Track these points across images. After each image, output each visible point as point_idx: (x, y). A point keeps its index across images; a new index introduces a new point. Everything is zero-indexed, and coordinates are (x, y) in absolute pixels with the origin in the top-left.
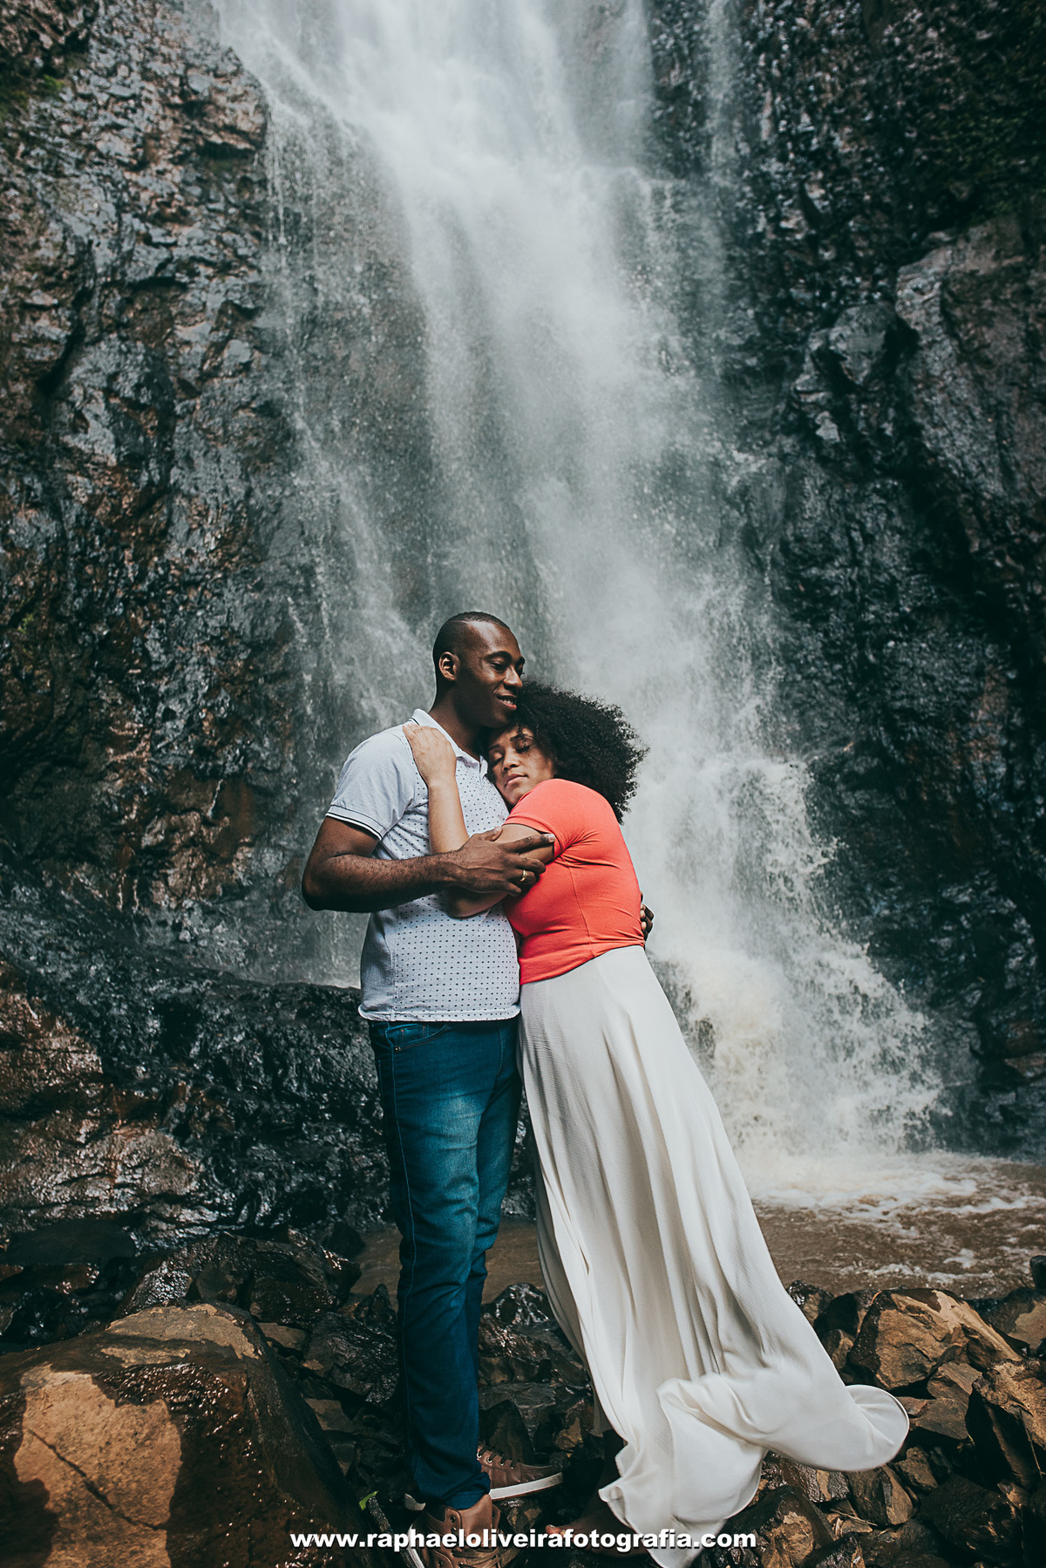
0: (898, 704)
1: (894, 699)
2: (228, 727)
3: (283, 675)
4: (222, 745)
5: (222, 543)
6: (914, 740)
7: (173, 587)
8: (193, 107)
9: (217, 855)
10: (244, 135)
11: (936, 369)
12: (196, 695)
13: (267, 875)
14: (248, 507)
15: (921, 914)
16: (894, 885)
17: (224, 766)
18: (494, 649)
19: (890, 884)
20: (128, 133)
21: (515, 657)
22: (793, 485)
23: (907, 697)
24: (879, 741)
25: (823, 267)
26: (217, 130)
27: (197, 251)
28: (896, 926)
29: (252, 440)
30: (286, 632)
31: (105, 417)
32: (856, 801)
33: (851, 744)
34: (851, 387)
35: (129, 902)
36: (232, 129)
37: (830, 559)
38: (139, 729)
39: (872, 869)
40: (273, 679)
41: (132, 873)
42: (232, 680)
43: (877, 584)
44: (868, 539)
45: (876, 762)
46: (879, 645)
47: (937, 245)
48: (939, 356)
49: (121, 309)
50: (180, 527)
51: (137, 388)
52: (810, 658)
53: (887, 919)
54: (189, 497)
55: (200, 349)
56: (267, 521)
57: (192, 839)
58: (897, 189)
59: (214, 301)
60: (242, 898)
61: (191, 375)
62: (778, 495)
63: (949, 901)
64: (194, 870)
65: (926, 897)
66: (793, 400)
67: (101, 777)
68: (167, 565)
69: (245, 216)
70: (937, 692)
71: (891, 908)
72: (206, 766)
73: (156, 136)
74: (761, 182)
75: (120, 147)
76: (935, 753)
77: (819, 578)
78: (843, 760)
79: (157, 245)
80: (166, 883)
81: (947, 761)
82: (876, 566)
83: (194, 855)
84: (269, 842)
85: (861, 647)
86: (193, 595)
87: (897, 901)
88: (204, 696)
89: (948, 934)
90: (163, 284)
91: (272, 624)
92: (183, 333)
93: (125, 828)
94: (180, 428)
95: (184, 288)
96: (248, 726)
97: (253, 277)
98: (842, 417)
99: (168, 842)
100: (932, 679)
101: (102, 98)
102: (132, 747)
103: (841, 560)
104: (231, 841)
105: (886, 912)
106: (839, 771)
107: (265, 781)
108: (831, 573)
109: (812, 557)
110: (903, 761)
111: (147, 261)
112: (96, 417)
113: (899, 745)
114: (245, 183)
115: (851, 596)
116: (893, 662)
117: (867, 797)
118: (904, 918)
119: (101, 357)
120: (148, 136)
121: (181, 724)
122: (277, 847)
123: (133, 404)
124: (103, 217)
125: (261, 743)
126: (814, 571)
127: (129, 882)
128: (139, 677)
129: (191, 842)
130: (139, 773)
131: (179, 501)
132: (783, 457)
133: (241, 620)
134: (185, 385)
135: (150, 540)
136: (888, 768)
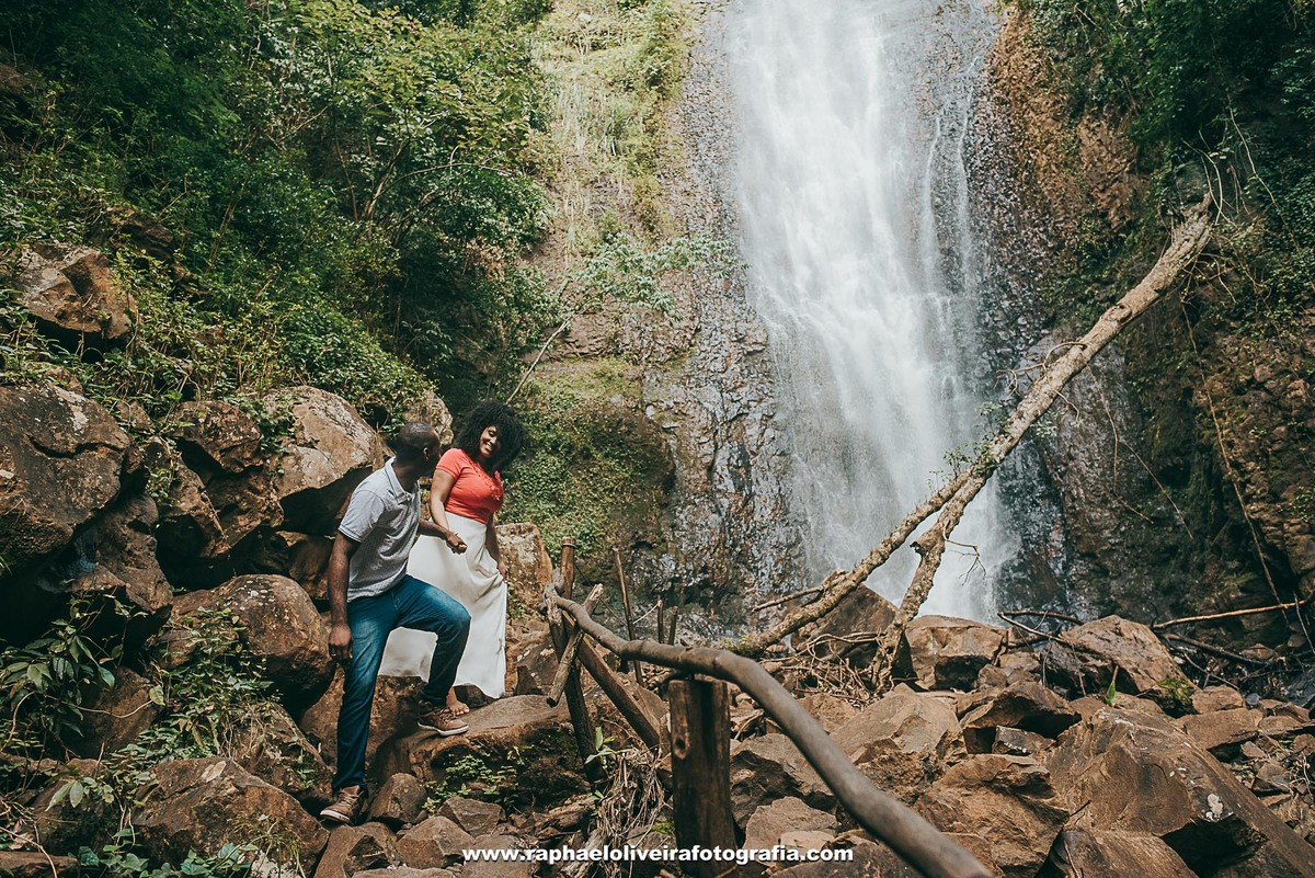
2: (782, 576)
3: (800, 555)
5: (773, 510)
7: (758, 530)
8: (741, 339)
10: (761, 344)
12: (771, 567)
14: (780, 495)
20: (720, 359)
26: (750, 345)
27: (750, 397)
29: (779, 467)
30: (799, 539)
31: (729, 475)
32: (1015, 576)
33: (1015, 554)
36: (756, 343)
38: (754, 581)
40: (796, 557)
42: (782, 560)
45: (1022, 561)
49: (728, 431)
50: (757, 509)
51: (737, 461)
52: (1009, 520)
54: (759, 496)
55: (756, 437)
56: (788, 498)
59: (758, 416)
61: (754, 448)
67: (744, 597)
68: (755, 522)
69: (766, 376)
73: (729, 356)
74: (986, 297)
75: (719, 366)
77: (1011, 486)
78: (1012, 560)
79: (736, 402)
81: (1042, 557)
86: (765, 531)
88: (773, 566)
90: (740, 417)
91: (794, 538)
92: (749, 432)
94: (753, 470)
95: (747, 414)
97: (771, 401)
101: (709, 349)
102: (753, 587)
106: (1009, 566)
110: (1028, 560)
111: (734, 410)
112: (726, 476)
113: (1027, 553)
114: (763, 363)
117: (1019, 575)
119: (723, 453)
120: (727, 357)
121: (767, 577)
123: (737, 467)
124: (717, 398)
125: (794, 580)
128: (752, 563)
130: (756, 595)
131: (756, 497)
133: (783, 539)
134: (752, 453)
135: (749, 514)
136: (1025, 562)
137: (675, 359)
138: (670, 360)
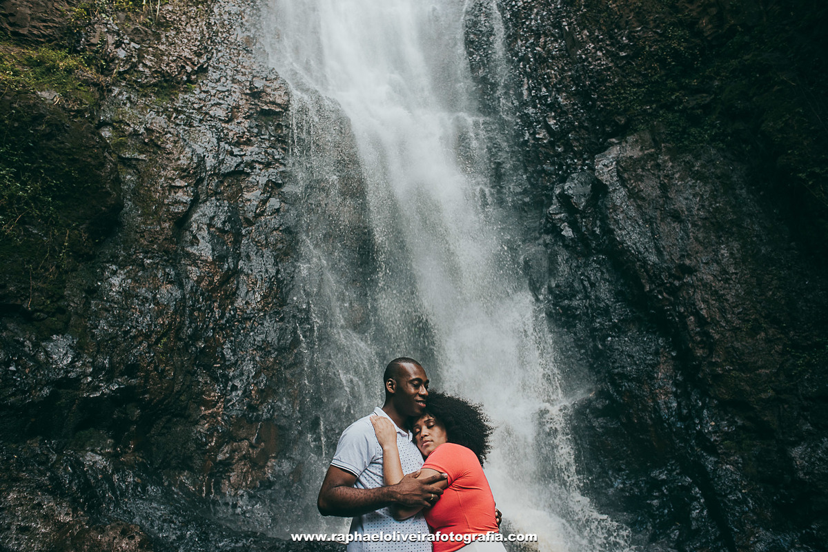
0: (616, 371)
1: (614, 368)
2: (265, 394)
3: (294, 364)
4: (261, 403)
5: (264, 297)
6: (626, 390)
7: (238, 321)
8: (255, 94)
9: (256, 464)
10: (279, 105)
11: (618, 202)
12: (249, 377)
13: (284, 474)
14: (277, 279)
15: (641, 487)
16: (624, 470)
17: (262, 415)
18: (414, 377)
19: (620, 470)
20: (224, 106)
21: (424, 380)
22: (552, 260)
23: (621, 367)
24: (608, 391)
25: (558, 155)
26: (266, 103)
27: (255, 157)
28: (628, 494)
30: (296, 342)
31: (208, 237)
32: (599, 424)
33: (594, 393)
34: (577, 211)
35: (209, 493)
36: (273, 103)
37: (574, 296)
38: (219, 396)
39: (611, 462)
40: (291, 366)
41: (211, 475)
42: (267, 368)
43: (599, 308)
44: (592, 285)
45: (607, 402)
46: (603, 339)
47: (612, 144)
48: (619, 196)
49: (217, 186)
50: (243, 290)
51: (224, 223)
52: (568, 347)
53: (622, 490)
54: (248, 275)
55: (255, 203)
56: (287, 285)
57: (244, 456)
58: (590, 120)
59: (262, 180)
60: (270, 489)
61: (250, 215)
62: (545, 263)
63: (654, 479)
64: (245, 473)
65: (642, 477)
66: (549, 218)
67: (197, 423)
68: (235, 310)
69: (279, 141)
70: (636, 364)
71: (624, 483)
72: (253, 415)
73: (238, 107)
74: (525, 117)
75: (220, 113)
76: (638, 396)
77: (569, 306)
78: (590, 401)
79: (236, 156)
80: (230, 481)
81: (645, 400)
82: (598, 299)
83: (245, 465)
84: (285, 455)
85: (594, 340)
86: (248, 324)
87: (626, 479)
88: (253, 377)
89: (657, 498)
90: (238, 174)
91: (289, 339)
92: (247, 195)
93: (208, 451)
94: (244, 241)
95: (248, 175)
96: (275, 392)
97: (282, 168)
98: (573, 225)
99: (231, 458)
100: (633, 357)
101: (213, 92)
102: (215, 405)
103: (579, 296)
104: (265, 456)
105: (622, 486)
106: (588, 407)
107: (283, 422)
108: (575, 303)
109: (565, 295)
110: (622, 401)
111: (231, 163)
112: (203, 238)
113: (619, 392)
114: (279, 126)
115: (586, 314)
116: (611, 348)
117: (605, 421)
118: (632, 489)
119: (207, 209)
120: (235, 107)
121: (240, 393)
122: (289, 459)
123: (222, 231)
124: (211, 144)
125: (282, 402)
126: (566, 302)
127: (209, 480)
128: (219, 368)
129: (244, 457)
130: (217, 420)
131: (243, 277)
132: (546, 245)
133: (273, 337)
134: (247, 220)
135: (227, 297)
136: (615, 405)
137: (162, 87)
138: (155, 85)
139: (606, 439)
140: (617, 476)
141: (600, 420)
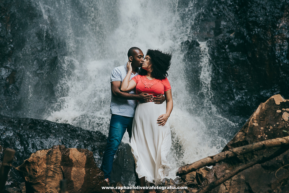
0: (251, 19)
1: (250, 16)
6: (256, 34)
15: (252, 100)
16: (244, 89)
18: (139, 55)
23: (255, 16)
24: (244, 33)
28: (242, 105)
32: (233, 57)
33: (234, 33)
39: (237, 83)
45: (241, 42)
53: (240, 102)
65: (256, 94)
70: (266, 15)
76: (263, 39)
78: (230, 39)
81: (267, 43)
87: (244, 95)
100: (266, 9)
105: (241, 100)
106: (227, 44)
110: (251, 42)
113: (250, 35)
117: (238, 55)
118: (246, 102)
122: (6, 67)
136: (246, 44)
139: (236, 68)
140: (238, 93)
141: (235, 54)
